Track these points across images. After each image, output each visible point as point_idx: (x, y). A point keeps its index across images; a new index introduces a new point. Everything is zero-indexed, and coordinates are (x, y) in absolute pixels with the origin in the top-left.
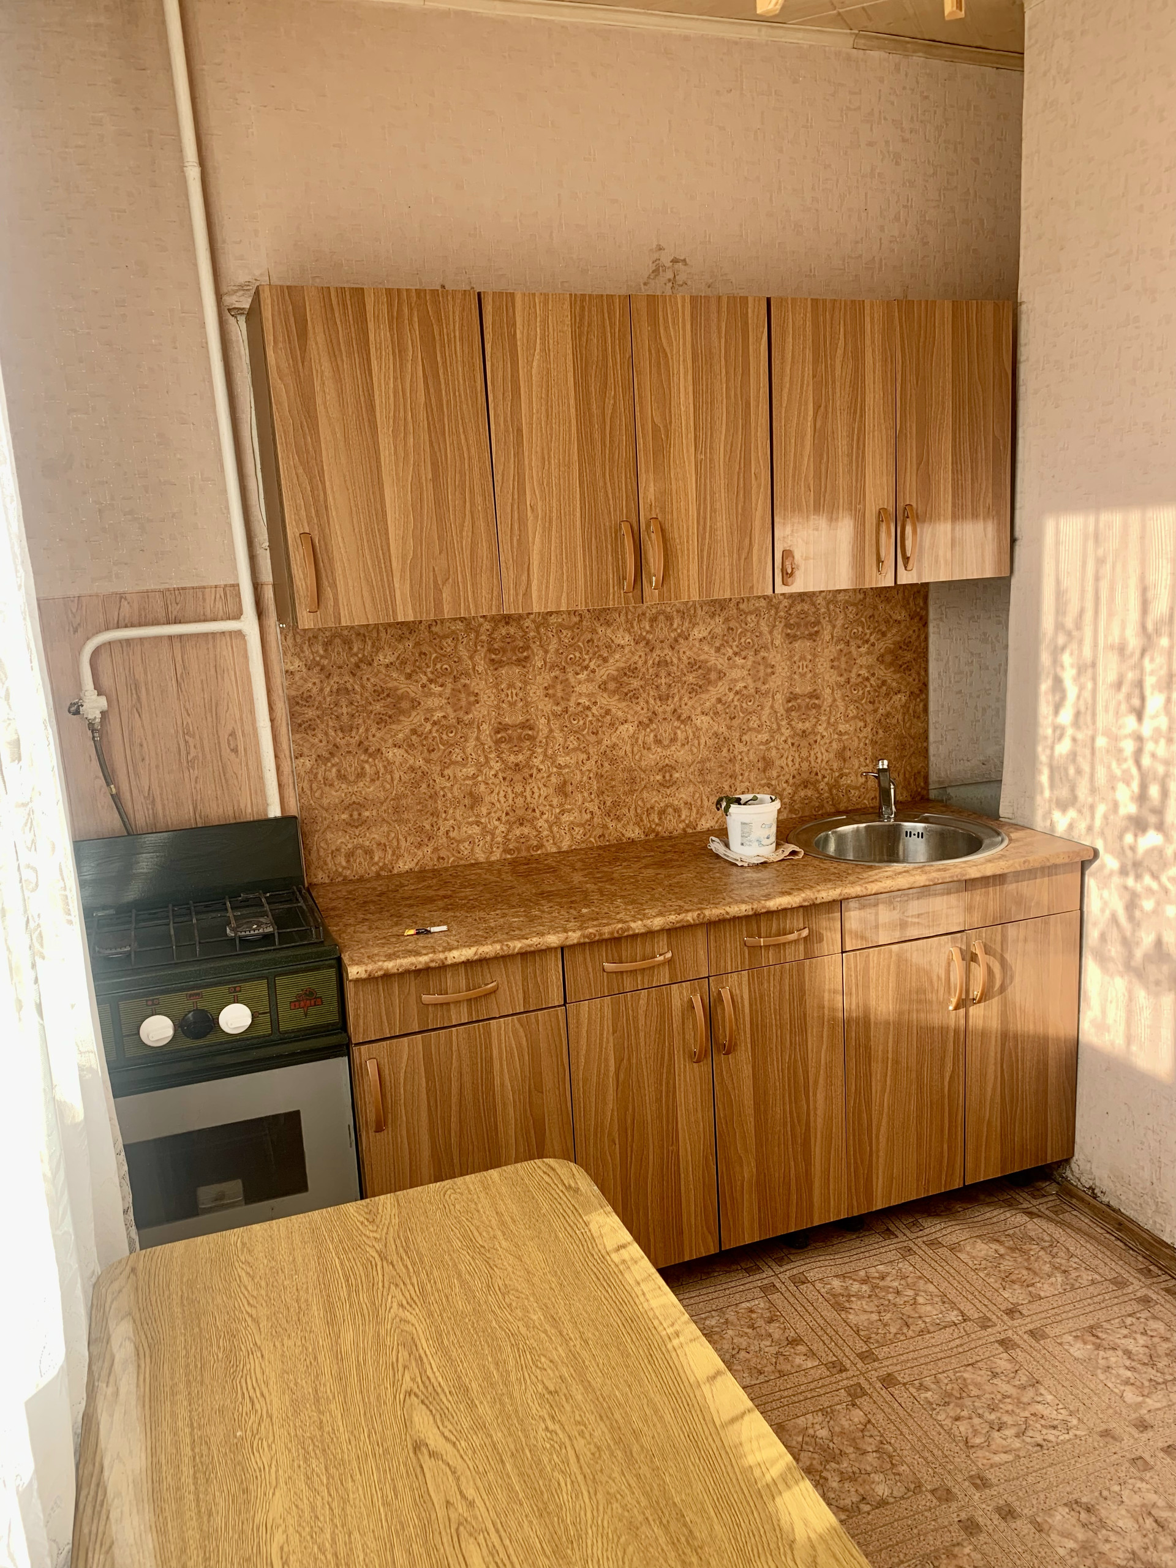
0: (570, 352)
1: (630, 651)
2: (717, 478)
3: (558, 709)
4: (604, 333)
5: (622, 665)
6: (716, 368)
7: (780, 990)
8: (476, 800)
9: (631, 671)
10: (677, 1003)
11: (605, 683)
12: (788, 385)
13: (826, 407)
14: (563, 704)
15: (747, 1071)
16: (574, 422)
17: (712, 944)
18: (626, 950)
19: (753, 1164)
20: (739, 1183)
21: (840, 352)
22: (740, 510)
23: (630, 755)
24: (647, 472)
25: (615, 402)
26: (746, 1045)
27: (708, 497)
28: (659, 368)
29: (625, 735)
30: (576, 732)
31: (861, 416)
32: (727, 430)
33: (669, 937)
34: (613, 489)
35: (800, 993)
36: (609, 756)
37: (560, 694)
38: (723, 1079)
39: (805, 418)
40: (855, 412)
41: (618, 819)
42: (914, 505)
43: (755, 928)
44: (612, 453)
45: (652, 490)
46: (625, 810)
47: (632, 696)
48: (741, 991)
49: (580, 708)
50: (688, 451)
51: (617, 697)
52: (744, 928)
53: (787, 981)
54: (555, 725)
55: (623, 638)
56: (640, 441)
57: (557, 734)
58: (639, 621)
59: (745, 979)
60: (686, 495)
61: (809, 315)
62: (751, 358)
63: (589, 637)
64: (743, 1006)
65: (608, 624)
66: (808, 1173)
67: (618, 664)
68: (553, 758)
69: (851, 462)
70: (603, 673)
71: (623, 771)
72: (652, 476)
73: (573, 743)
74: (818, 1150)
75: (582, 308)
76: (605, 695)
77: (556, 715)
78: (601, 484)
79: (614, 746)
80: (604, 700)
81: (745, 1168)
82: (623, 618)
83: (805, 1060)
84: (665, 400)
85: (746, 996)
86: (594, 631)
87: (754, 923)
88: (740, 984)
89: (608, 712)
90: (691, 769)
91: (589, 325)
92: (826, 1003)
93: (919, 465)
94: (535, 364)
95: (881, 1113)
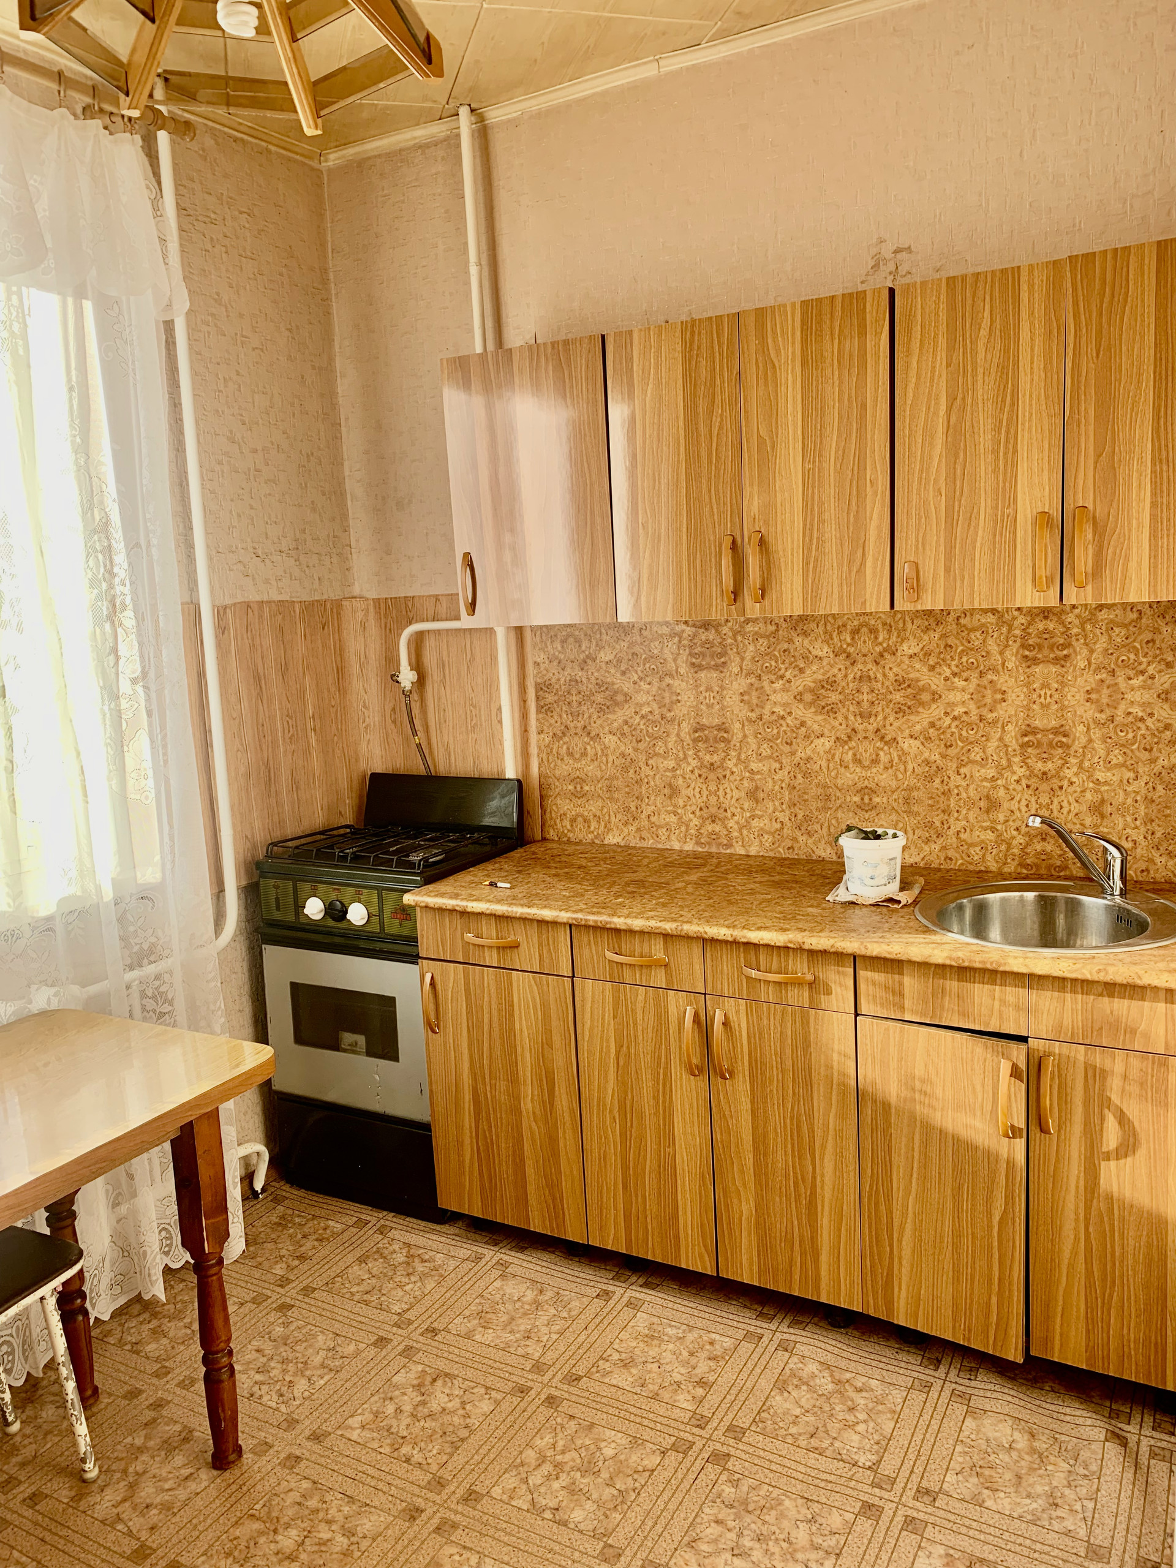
0: (680, 376)
1: (829, 664)
2: (827, 486)
3: (753, 715)
4: (713, 353)
5: (820, 677)
6: (829, 371)
7: (781, 1033)
8: (674, 792)
9: (830, 684)
10: (673, 1010)
11: (801, 694)
12: (914, 380)
13: (963, 399)
14: (758, 711)
15: (745, 1104)
16: (682, 442)
17: (708, 961)
18: (626, 944)
19: (752, 1204)
20: (737, 1216)
21: (984, 332)
22: (852, 520)
23: (825, 771)
24: (751, 485)
25: (722, 419)
26: (744, 1076)
27: (816, 509)
28: (766, 379)
29: (821, 749)
30: (770, 740)
31: (1013, 404)
32: (839, 436)
33: (665, 943)
34: (718, 504)
35: (804, 1043)
36: (803, 768)
37: (755, 701)
38: (719, 1101)
39: (936, 413)
40: (1004, 401)
41: (810, 834)
42: (1091, 507)
43: (754, 958)
44: (717, 469)
45: (756, 503)
46: (817, 827)
47: (831, 710)
48: (738, 1018)
49: (774, 717)
50: (794, 461)
51: (813, 710)
52: (742, 955)
53: (789, 1025)
54: (749, 730)
55: (821, 650)
56: (746, 455)
57: (751, 740)
58: (839, 633)
59: (743, 1008)
60: (792, 506)
61: (943, 297)
62: (869, 356)
63: (786, 646)
64: (741, 1035)
65: (805, 634)
66: (814, 1239)
67: (815, 676)
68: (746, 763)
69: (997, 459)
70: (798, 684)
71: (817, 786)
72: (756, 488)
73: (766, 751)
74: (826, 1221)
75: (693, 333)
76: (801, 706)
77: (751, 722)
78: (707, 499)
79: (809, 759)
80: (799, 711)
81: (744, 1204)
82: (821, 628)
83: (810, 1116)
84: (772, 414)
85: (744, 1025)
86: (790, 641)
87: (752, 953)
88: (737, 1012)
89: (803, 724)
90: (895, 796)
91: (699, 348)
92: (835, 1064)
93: (1098, 456)
94: (649, 392)
95: (905, 1215)
